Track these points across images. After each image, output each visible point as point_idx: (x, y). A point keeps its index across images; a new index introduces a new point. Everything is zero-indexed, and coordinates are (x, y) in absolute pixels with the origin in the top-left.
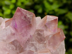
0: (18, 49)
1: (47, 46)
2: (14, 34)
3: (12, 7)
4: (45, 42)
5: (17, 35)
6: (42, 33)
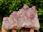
3: (15, 3)
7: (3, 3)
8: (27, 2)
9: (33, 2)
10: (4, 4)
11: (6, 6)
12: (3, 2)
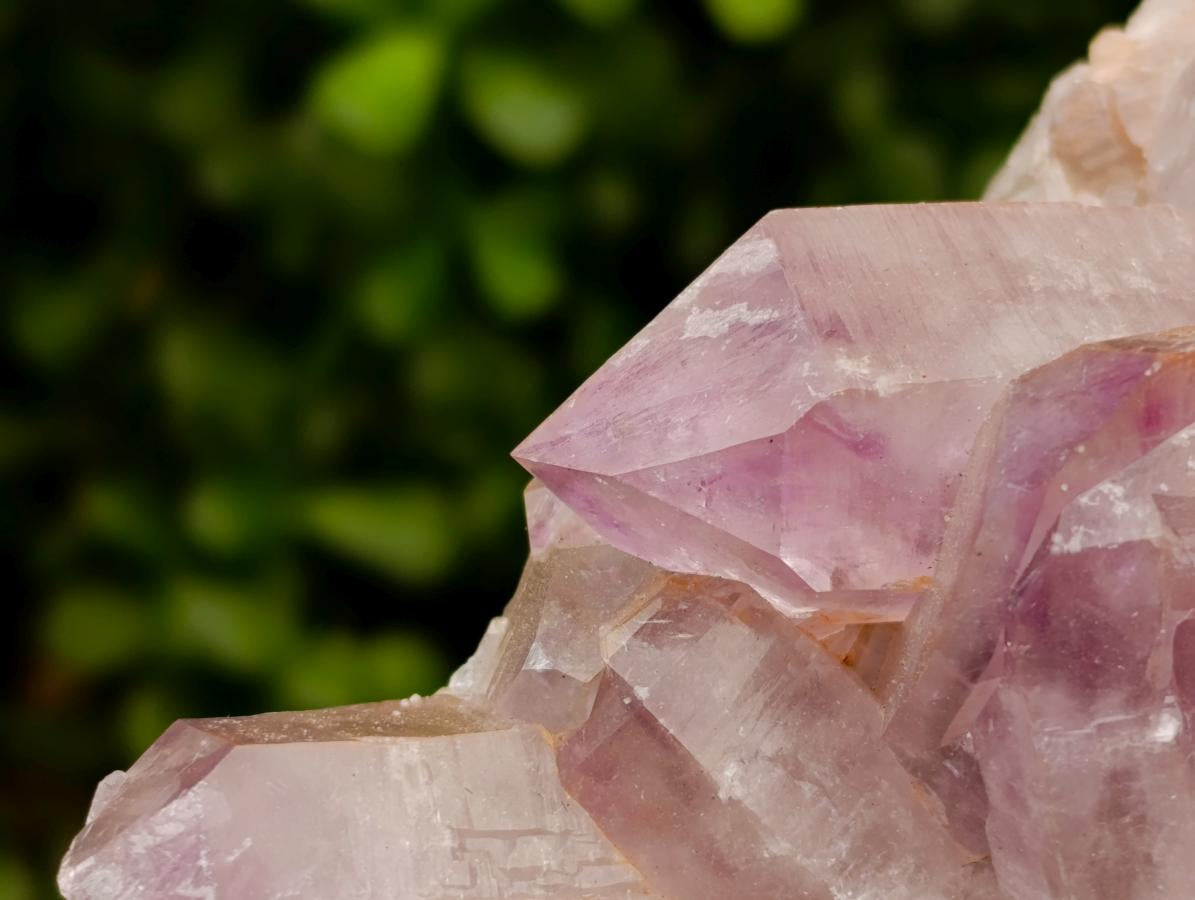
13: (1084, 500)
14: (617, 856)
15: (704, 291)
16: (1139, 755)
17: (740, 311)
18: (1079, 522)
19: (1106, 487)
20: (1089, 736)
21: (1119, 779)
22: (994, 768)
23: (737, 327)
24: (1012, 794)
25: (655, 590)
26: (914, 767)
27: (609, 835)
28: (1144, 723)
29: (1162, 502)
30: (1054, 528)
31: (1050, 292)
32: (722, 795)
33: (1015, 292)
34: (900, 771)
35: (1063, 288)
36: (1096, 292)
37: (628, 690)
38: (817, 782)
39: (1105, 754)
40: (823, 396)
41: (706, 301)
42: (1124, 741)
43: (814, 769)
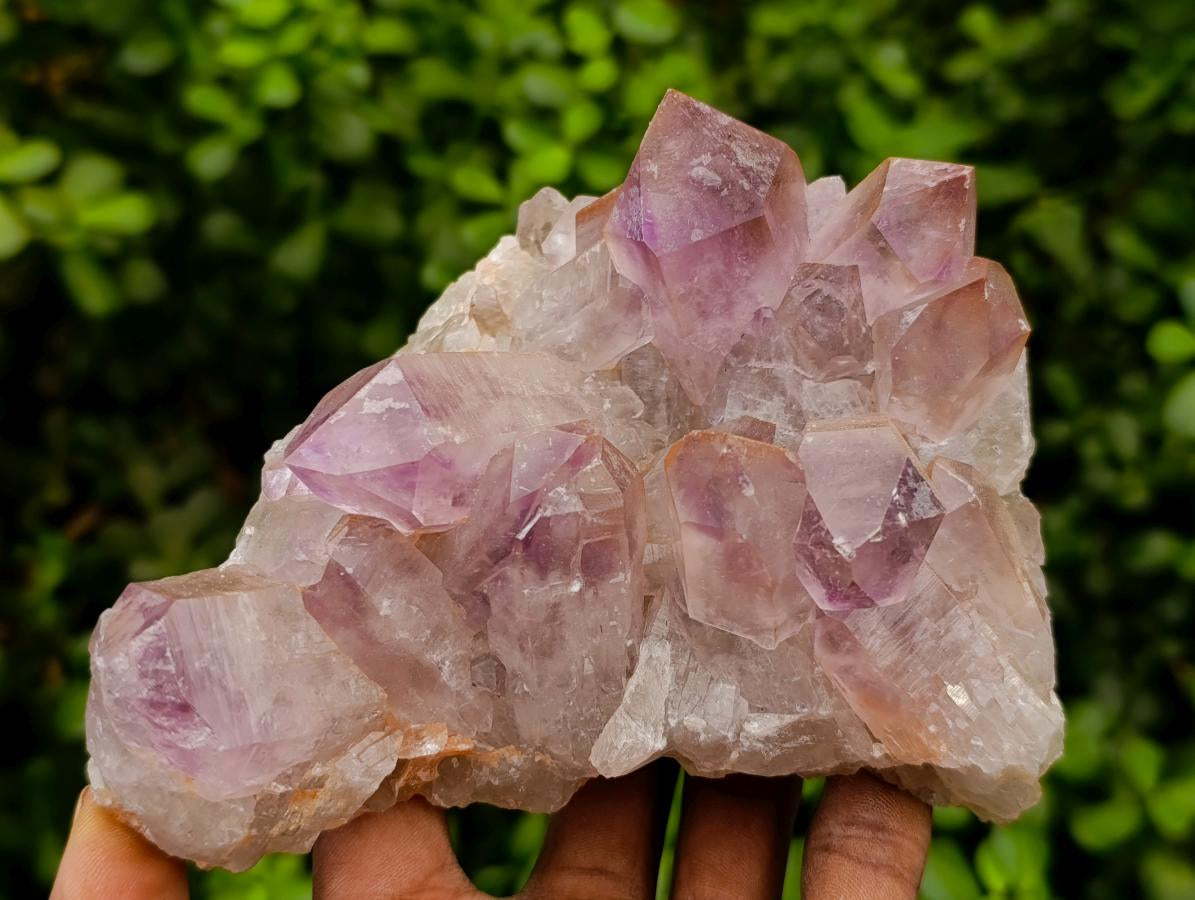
0: (662, 413)
1: (884, 399)
2: (634, 302)
3: (580, 121)
4: (870, 368)
5: (654, 305)
6: (844, 297)
7: (274, 117)
8: (877, 91)
9: (1052, 112)
10: (307, 153)
11: (360, 193)
12: (279, 90)
13: (550, 494)
14: (328, 639)
15: (370, 391)
16: (564, 597)
17: (389, 402)
18: (550, 503)
19: (559, 489)
20: (546, 590)
21: (555, 606)
22: (497, 599)
23: (390, 409)
24: (506, 610)
25: (345, 523)
26: (454, 598)
27: (325, 630)
28: (568, 584)
29: (582, 496)
30: (539, 506)
31: (510, 394)
32: (382, 613)
33: (497, 395)
34: (447, 598)
35: (514, 393)
36: (527, 394)
37: (343, 570)
38: (417, 606)
39: (552, 598)
40: (436, 444)
41: (371, 396)
42: (560, 591)
43: (417, 600)
